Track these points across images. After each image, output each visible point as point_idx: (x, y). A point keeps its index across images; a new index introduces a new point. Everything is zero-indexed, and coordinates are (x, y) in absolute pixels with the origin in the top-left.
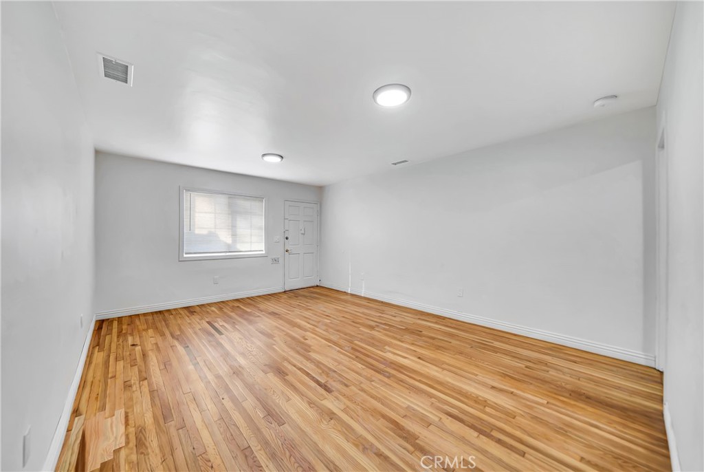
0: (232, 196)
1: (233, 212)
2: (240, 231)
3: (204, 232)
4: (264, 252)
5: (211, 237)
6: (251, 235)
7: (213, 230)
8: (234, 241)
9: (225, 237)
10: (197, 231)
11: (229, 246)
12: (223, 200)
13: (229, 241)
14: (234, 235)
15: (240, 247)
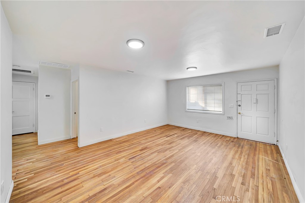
0: (204, 86)
1: (205, 93)
2: (208, 101)
3: (194, 102)
4: (222, 112)
5: (196, 104)
6: (214, 103)
7: (197, 101)
8: (206, 106)
9: (202, 104)
10: (191, 102)
11: (203, 108)
12: (200, 88)
13: (203, 105)
14: (206, 103)
15: (208, 109)
